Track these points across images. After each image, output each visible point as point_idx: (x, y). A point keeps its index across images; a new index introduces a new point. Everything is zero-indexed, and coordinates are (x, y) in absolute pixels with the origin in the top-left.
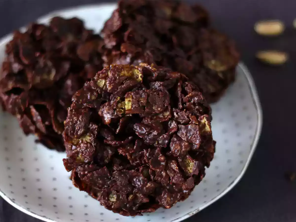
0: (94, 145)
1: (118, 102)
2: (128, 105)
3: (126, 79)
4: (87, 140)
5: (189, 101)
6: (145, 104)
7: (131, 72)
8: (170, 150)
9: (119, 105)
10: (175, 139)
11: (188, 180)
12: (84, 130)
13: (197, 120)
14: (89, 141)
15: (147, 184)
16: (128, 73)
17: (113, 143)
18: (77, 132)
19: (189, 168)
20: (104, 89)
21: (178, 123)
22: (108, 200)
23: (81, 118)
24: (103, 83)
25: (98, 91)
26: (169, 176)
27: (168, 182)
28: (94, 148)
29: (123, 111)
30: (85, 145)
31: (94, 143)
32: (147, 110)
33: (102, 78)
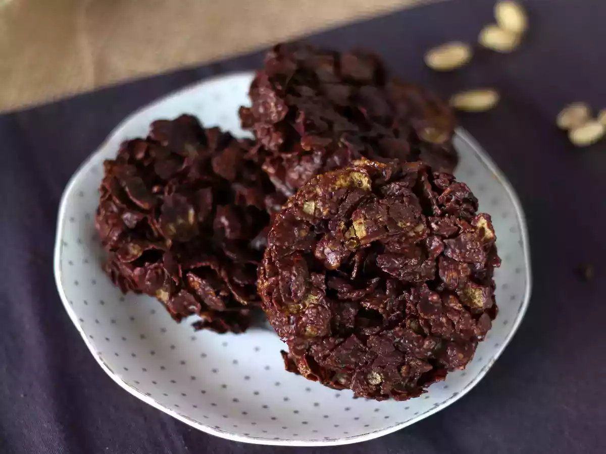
0: (328, 306)
1: (344, 231)
2: (360, 230)
3: (347, 193)
4: (312, 301)
5: (448, 200)
6: (386, 223)
7: (348, 179)
8: (442, 281)
9: (347, 235)
10: (445, 263)
11: (480, 319)
12: (306, 288)
13: (469, 225)
14: (315, 302)
15: (423, 344)
16: (346, 181)
17: (353, 295)
18: (296, 294)
19: (476, 301)
20: (316, 215)
21: (443, 238)
22: (368, 384)
23: (296, 271)
24: (313, 208)
25: (308, 222)
26: (452, 321)
27: (453, 331)
28: (329, 311)
29: (355, 241)
30: (314, 311)
31: (327, 305)
32: (391, 231)
33: (309, 200)
